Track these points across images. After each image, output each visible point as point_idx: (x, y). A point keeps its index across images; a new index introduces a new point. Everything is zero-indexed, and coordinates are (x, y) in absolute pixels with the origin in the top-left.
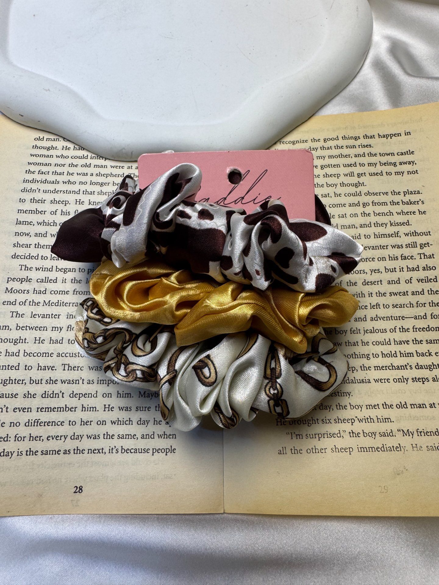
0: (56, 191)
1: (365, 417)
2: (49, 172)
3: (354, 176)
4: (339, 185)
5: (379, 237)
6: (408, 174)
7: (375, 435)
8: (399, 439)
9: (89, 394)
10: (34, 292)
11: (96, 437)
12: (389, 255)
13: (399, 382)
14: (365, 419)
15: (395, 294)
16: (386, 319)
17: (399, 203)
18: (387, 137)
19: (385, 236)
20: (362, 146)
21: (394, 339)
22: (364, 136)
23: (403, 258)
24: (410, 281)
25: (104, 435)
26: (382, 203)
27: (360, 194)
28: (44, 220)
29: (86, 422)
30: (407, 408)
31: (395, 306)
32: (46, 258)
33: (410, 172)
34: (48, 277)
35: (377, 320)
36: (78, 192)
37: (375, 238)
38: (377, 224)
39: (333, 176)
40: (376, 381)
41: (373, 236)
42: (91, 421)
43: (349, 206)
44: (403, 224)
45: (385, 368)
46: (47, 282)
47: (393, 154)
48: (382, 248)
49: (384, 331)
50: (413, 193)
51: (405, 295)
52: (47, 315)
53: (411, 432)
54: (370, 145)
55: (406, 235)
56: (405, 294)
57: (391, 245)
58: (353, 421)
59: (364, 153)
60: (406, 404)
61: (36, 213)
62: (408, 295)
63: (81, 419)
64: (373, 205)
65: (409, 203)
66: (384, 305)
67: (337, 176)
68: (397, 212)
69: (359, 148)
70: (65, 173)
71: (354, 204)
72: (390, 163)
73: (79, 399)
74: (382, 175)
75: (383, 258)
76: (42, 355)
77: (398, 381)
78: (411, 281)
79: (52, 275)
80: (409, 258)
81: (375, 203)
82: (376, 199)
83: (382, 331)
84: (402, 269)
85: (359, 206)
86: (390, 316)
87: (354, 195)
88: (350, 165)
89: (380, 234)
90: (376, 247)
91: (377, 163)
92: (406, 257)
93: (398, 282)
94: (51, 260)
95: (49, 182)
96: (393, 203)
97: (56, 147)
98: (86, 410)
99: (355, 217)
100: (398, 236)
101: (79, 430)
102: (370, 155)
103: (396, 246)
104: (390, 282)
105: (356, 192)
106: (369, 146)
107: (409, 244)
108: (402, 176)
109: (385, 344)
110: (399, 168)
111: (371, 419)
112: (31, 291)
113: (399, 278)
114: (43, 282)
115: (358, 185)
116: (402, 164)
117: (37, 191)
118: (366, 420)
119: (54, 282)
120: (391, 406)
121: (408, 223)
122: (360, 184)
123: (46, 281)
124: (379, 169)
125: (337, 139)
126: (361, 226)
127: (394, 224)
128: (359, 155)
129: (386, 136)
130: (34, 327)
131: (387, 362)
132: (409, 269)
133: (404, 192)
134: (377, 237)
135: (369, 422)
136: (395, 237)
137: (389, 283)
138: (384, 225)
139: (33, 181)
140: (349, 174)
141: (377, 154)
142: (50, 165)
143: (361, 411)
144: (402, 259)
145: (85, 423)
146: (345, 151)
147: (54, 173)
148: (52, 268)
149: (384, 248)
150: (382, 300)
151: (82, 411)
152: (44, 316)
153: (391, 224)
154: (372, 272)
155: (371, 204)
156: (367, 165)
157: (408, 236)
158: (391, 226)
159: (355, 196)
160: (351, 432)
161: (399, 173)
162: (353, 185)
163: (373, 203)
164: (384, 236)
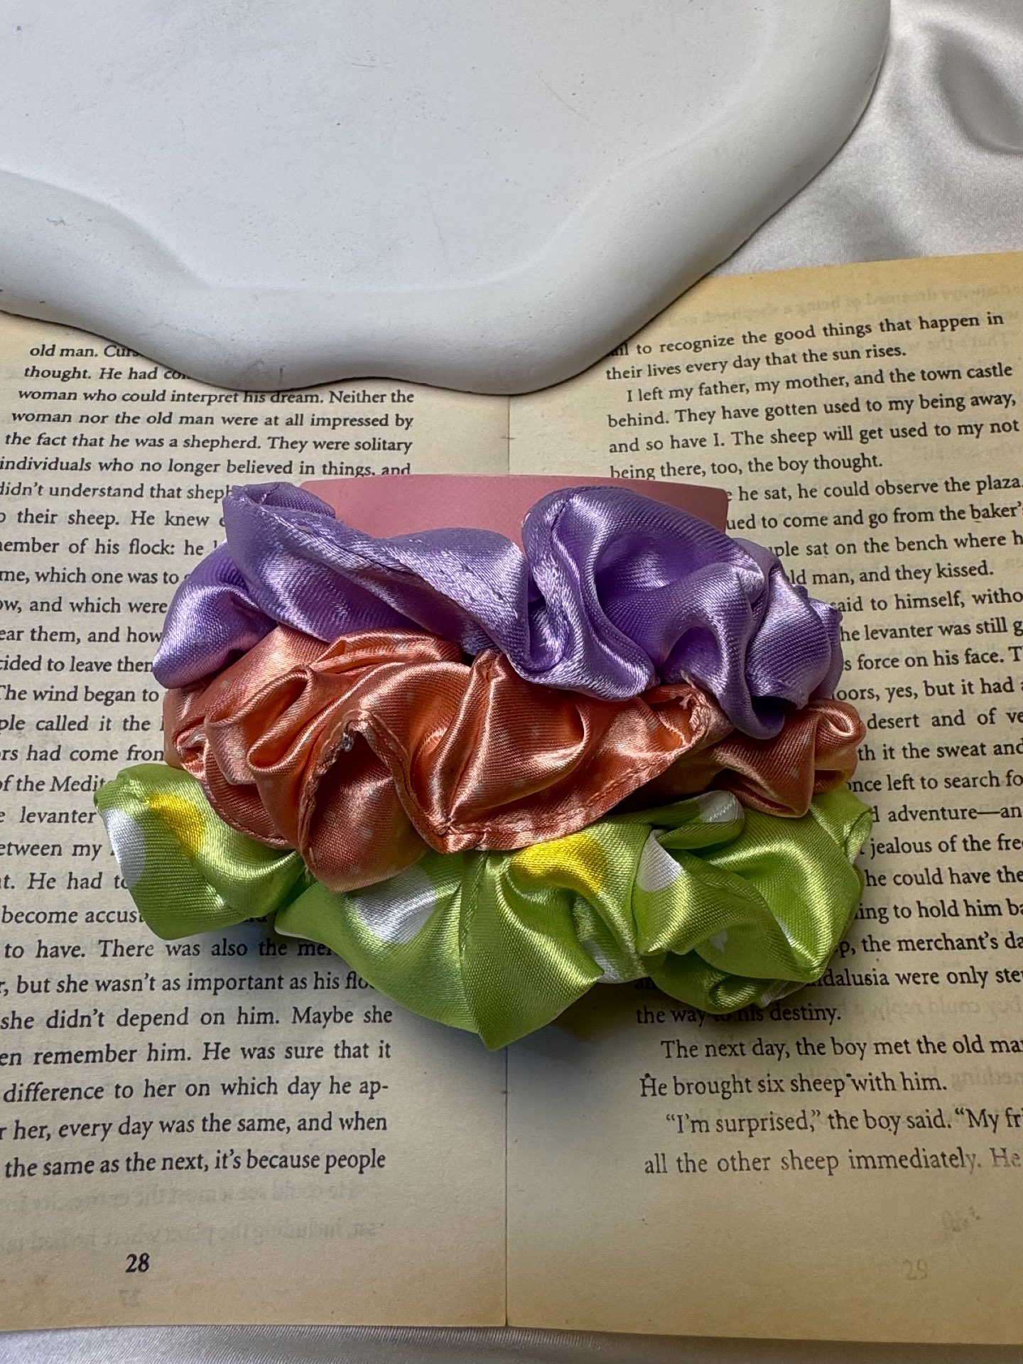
0: (83, 489)
1: (870, 1074)
2: (64, 438)
3: (851, 438)
4: (812, 464)
5: (910, 607)
6: (993, 431)
7: (896, 1124)
8: (960, 1135)
9: (166, 1016)
10: (29, 755)
11: (183, 1126)
12: (935, 652)
13: (963, 982)
14: (871, 1081)
15: (953, 752)
16: (928, 816)
17: (964, 512)
18: (942, 327)
19: (924, 602)
20: (875, 350)
21: (950, 869)
22: (881, 324)
23: (970, 659)
24: (989, 717)
25: (205, 1120)
26: (920, 514)
27: (864, 490)
28: (53, 568)
29: (159, 1089)
30: (982, 1051)
31: (952, 783)
32: (59, 666)
33: (998, 425)
34: (65, 717)
35: (906, 819)
36: (139, 493)
37: (898, 607)
38: (904, 572)
39: (797, 438)
40: (903, 979)
41: (892, 603)
42: (171, 1087)
43: (835, 523)
44: (971, 571)
45: (925, 946)
46: (64, 729)
47: (956, 374)
48: (915, 633)
49: (924, 848)
50: (1003, 484)
51: (977, 754)
52: (61, 814)
53: (990, 1116)
54: (897, 349)
55: (979, 599)
56: (977, 751)
57: (940, 627)
58: (840, 1087)
59: (881, 371)
60: (979, 1041)
61: (33, 550)
62: (984, 754)
63: (147, 1080)
64: (896, 521)
65: (991, 514)
66: (923, 779)
67: (806, 438)
68: (956, 540)
69: (868, 356)
70: (106, 443)
71: (848, 519)
72: (947, 400)
73: (142, 1030)
74: (925, 435)
75: (919, 659)
76: (48, 919)
77: (960, 980)
78: (992, 719)
79: (75, 711)
80: (987, 658)
81: (902, 515)
82: (907, 503)
83: (918, 848)
84: (968, 688)
85: (862, 523)
86: (939, 809)
87: (848, 492)
88: (842, 408)
89: (911, 598)
90: (901, 630)
91: (912, 401)
92: (977, 657)
93: (959, 720)
94: (72, 670)
95: (64, 466)
96: (950, 514)
97: (85, 372)
98: (160, 1057)
99: (849, 552)
100: (957, 604)
101: (140, 1108)
102: (898, 376)
103: (953, 630)
104: (938, 720)
105: (855, 483)
106: (894, 352)
107: (986, 624)
108: (978, 437)
109: (926, 881)
110: (972, 415)
111: (886, 1080)
112: (22, 755)
113: (961, 711)
114: (52, 729)
115: (861, 464)
116: (978, 404)
117: (35, 490)
118: (875, 1082)
119: (79, 729)
120: (939, 1046)
121: (983, 569)
122: (867, 462)
123: (61, 727)
124: (918, 416)
125: (811, 333)
126: (864, 578)
127: (947, 572)
128: (868, 379)
129: (939, 324)
130: (28, 846)
131: (931, 928)
132: (986, 687)
133: (979, 483)
134: (904, 607)
135: (880, 1089)
136: (951, 604)
137: (936, 722)
138: (923, 574)
139: (25, 465)
140: (840, 433)
141: (914, 375)
142: (67, 418)
143: (861, 1059)
144: (968, 662)
145: (155, 1091)
146: (831, 368)
147: (78, 442)
148: (76, 692)
149: (922, 633)
150: (916, 767)
151: (149, 1059)
152: (53, 818)
153: (941, 573)
154: (891, 695)
155: (891, 517)
156: (886, 406)
157: (983, 601)
158: (940, 576)
159: (851, 494)
160: (834, 1114)
161: (969, 429)
162: (847, 464)
163: (896, 514)
164: (921, 602)
